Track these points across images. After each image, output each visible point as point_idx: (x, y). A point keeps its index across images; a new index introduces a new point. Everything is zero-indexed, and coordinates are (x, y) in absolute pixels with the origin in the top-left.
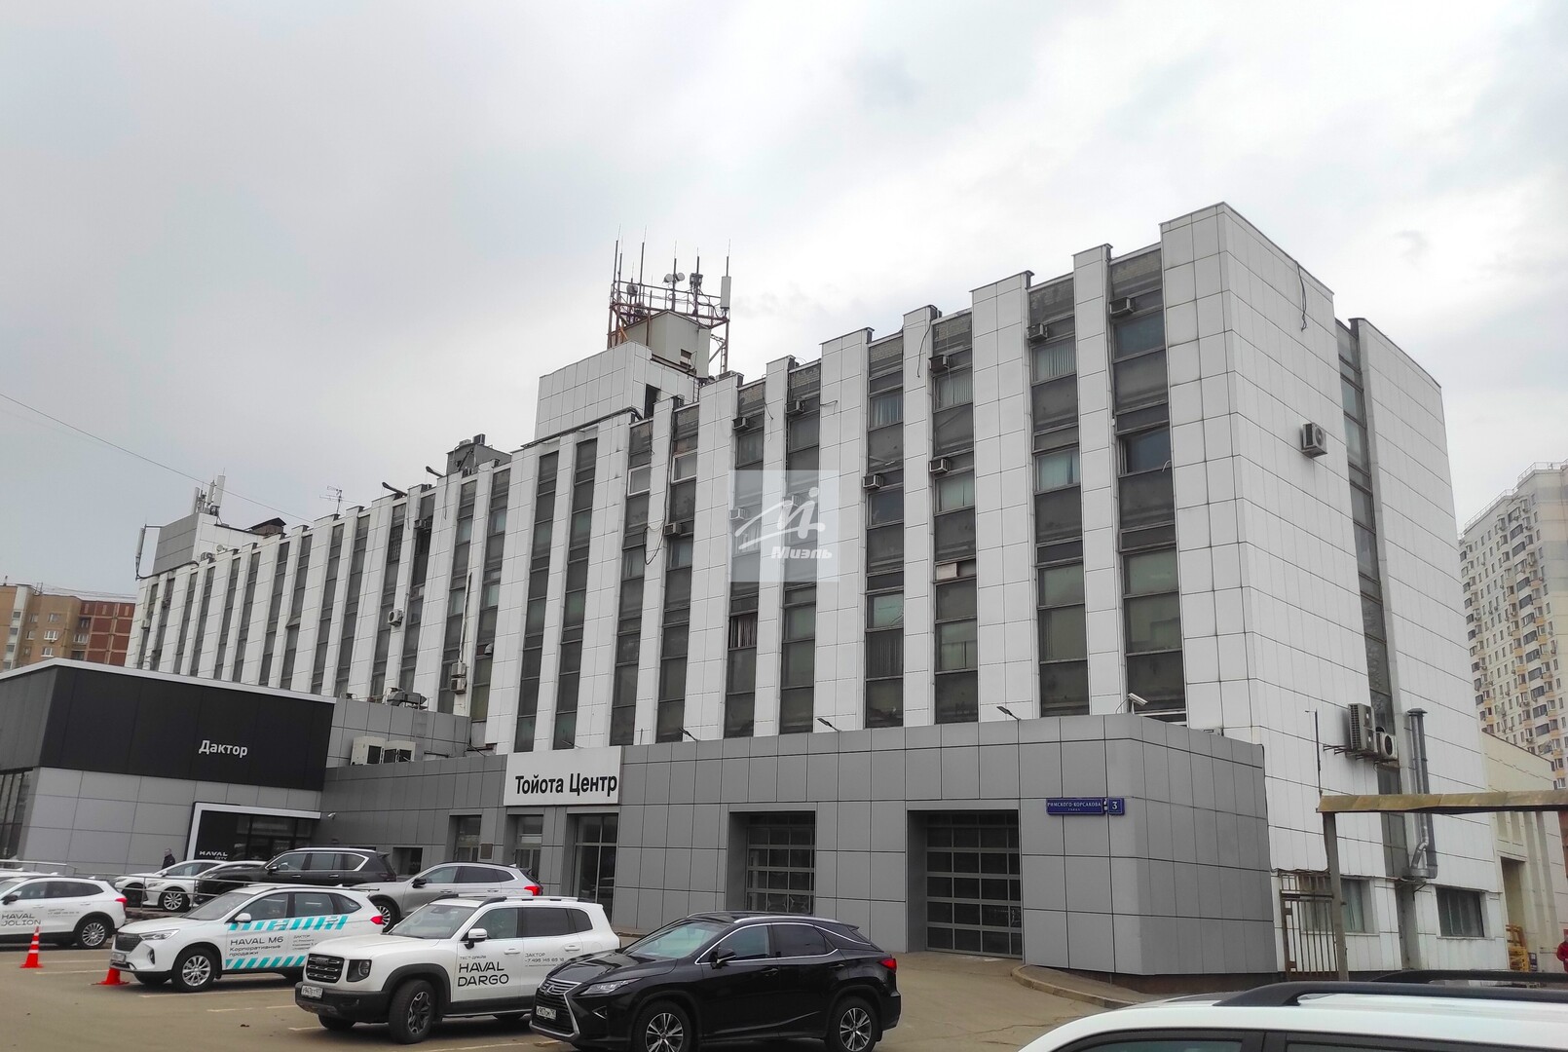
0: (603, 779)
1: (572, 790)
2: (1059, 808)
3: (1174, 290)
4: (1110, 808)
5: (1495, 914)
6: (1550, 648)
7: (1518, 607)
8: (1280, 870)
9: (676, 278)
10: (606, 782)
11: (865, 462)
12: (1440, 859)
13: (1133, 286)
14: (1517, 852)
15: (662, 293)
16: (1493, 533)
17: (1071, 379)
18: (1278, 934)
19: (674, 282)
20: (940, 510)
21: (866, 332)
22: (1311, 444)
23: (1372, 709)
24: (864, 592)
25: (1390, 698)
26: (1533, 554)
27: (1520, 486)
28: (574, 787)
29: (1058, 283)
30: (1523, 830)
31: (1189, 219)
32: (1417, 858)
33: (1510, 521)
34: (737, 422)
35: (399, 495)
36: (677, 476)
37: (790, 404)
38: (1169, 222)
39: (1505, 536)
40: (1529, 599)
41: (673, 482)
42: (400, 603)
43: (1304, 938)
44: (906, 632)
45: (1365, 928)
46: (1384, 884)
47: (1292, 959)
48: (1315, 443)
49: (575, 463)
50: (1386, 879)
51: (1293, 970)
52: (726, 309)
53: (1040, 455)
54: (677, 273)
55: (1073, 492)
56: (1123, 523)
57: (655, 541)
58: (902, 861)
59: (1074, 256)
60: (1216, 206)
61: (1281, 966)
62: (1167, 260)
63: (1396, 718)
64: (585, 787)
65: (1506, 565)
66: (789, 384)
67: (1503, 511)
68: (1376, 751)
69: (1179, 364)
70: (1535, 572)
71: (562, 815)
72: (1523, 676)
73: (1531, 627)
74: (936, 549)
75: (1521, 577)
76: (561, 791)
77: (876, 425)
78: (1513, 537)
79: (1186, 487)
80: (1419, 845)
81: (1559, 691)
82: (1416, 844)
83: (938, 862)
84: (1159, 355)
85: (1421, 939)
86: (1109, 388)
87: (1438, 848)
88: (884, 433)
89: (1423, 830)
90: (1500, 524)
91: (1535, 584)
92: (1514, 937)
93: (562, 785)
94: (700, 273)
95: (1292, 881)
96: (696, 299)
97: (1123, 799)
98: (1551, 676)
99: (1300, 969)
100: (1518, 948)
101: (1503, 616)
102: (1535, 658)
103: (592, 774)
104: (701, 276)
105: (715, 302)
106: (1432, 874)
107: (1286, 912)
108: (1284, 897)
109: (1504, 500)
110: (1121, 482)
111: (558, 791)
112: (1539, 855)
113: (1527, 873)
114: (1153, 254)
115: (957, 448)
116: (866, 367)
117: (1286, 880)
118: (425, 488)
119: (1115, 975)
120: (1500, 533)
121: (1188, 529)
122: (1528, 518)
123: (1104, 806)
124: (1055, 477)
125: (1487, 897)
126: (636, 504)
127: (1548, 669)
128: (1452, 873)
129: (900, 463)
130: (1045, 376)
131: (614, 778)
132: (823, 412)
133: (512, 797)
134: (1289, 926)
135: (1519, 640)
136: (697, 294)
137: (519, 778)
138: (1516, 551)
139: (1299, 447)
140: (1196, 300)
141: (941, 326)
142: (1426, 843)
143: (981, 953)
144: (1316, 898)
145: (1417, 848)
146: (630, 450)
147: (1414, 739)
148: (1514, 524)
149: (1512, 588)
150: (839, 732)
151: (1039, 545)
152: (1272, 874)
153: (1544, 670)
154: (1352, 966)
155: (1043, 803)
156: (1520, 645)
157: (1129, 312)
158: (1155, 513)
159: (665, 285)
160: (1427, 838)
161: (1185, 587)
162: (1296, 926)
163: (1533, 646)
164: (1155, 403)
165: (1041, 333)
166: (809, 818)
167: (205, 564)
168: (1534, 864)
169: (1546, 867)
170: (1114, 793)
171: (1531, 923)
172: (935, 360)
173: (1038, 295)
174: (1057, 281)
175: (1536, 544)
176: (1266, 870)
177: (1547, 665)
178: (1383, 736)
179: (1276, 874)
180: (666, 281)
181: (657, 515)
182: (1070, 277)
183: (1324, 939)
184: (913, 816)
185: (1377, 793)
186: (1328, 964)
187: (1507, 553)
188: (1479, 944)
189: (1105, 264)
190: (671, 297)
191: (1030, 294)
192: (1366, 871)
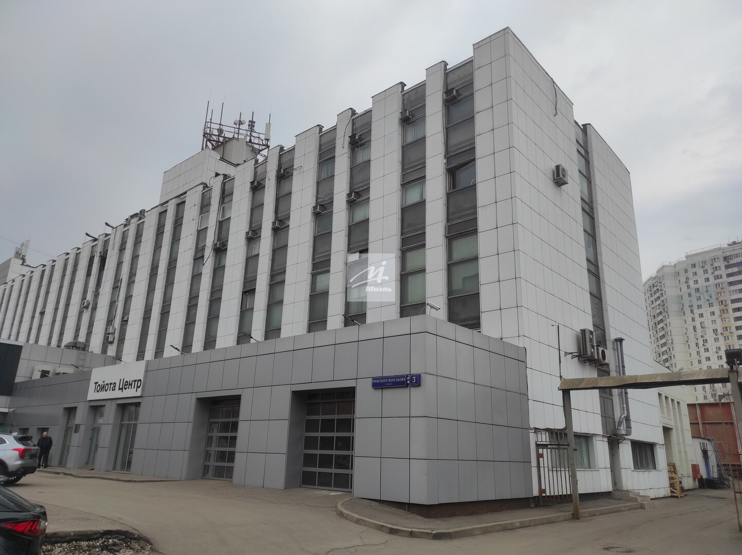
0: (135, 381)
1: (119, 389)
2: (381, 384)
3: (480, 81)
4: (411, 382)
5: (661, 455)
6: (670, 341)
7: (657, 324)
8: (536, 429)
9: (241, 123)
10: (136, 382)
11: (314, 199)
12: (633, 424)
13: (458, 83)
14: (670, 424)
15: (233, 130)
16: (646, 293)
17: (423, 140)
18: (534, 471)
19: (240, 125)
20: (353, 222)
21: (318, 128)
22: (559, 177)
23: (594, 333)
24: (310, 272)
25: (604, 331)
26: (663, 301)
27: (657, 272)
28: (121, 387)
29: (418, 87)
30: (672, 412)
31: (489, 39)
32: (620, 423)
33: (653, 287)
34: (252, 183)
35: (95, 240)
36: (223, 216)
37: (278, 171)
38: (478, 43)
39: (652, 294)
40: (662, 321)
41: (220, 220)
42: (89, 297)
43: (550, 472)
44: (330, 293)
45: (590, 465)
46: (601, 438)
47: (543, 487)
48: (561, 176)
49: (175, 215)
50: (603, 436)
51: (544, 495)
52: (268, 140)
53: (406, 185)
54: (241, 120)
55: (422, 204)
56: (448, 220)
57: (208, 252)
58: (286, 424)
59: (427, 69)
60: (504, 30)
61: (536, 493)
62: (476, 65)
63: (607, 342)
64: (126, 387)
65: (652, 306)
66: (279, 160)
67: (651, 283)
68: (596, 357)
69: (482, 123)
70: (664, 309)
71: (115, 403)
72: (659, 354)
73: (663, 333)
74: (349, 245)
75: (658, 311)
76: (114, 390)
77: (323, 177)
78: (655, 294)
79: (484, 195)
80: (621, 416)
81: (675, 360)
82: (619, 415)
83: (311, 426)
84: (471, 119)
85: (623, 472)
86: (443, 141)
87: (632, 418)
88: (324, 181)
89: (623, 407)
90: (649, 289)
91: (664, 314)
92: (671, 469)
93: (115, 386)
94: (254, 120)
95: (544, 436)
96: (251, 134)
97: (420, 375)
98: (671, 354)
99: (548, 494)
100: (673, 475)
101: (651, 328)
102: (664, 346)
103: (129, 378)
104: (254, 122)
105: (263, 137)
106: (629, 433)
107: (540, 456)
108: (538, 446)
109: (651, 278)
110: (449, 195)
111: (113, 390)
112: (679, 426)
113: (674, 434)
114: (469, 63)
115: (362, 187)
116: (318, 147)
117: (539, 435)
118: (107, 235)
119: (410, 505)
120: (650, 293)
121: (484, 220)
122: (661, 286)
123: (407, 380)
124: (413, 197)
125: (658, 447)
126: (201, 233)
127: (670, 350)
128: (639, 433)
129: (332, 198)
130: (410, 139)
131: (140, 380)
132: (295, 173)
133: (92, 395)
134: (541, 465)
135: (658, 338)
136: (251, 131)
137: (96, 383)
138: (656, 300)
139: (552, 179)
140: (492, 84)
141: (357, 119)
142: (626, 415)
143: (332, 488)
144: (561, 447)
145: (620, 418)
146: (201, 205)
147: (618, 355)
148: (655, 288)
149: (654, 316)
150: (258, 342)
151: (402, 237)
152: (530, 431)
153: (668, 351)
154: (582, 489)
155: (370, 381)
156: (658, 341)
157: (455, 98)
158: (467, 212)
159: (235, 126)
160: (626, 412)
161: (482, 253)
162: (546, 465)
163: (663, 341)
164: (468, 148)
165: (408, 114)
166: (236, 399)
167: (10, 284)
168: (677, 430)
169: (682, 431)
170: (414, 371)
171: (676, 460)
172: (352, 137)
173: (407, 96)
174: (417, 86)
175: (665, 297)
176: (525, 428)
177: (669, 348)
178: (600, 349)
179: (533, 431)
180: (235, 124)
181: (210, 239)
182: (424, 82)
183: (563, 473)
184: (296, 394)
185: (597, 376)
186: (566, 490)
187: (652, 301)
188: (653, 473)
189: (443, 72)
190: (237, 132)
191: (403, 95)
192: (591, 431)
